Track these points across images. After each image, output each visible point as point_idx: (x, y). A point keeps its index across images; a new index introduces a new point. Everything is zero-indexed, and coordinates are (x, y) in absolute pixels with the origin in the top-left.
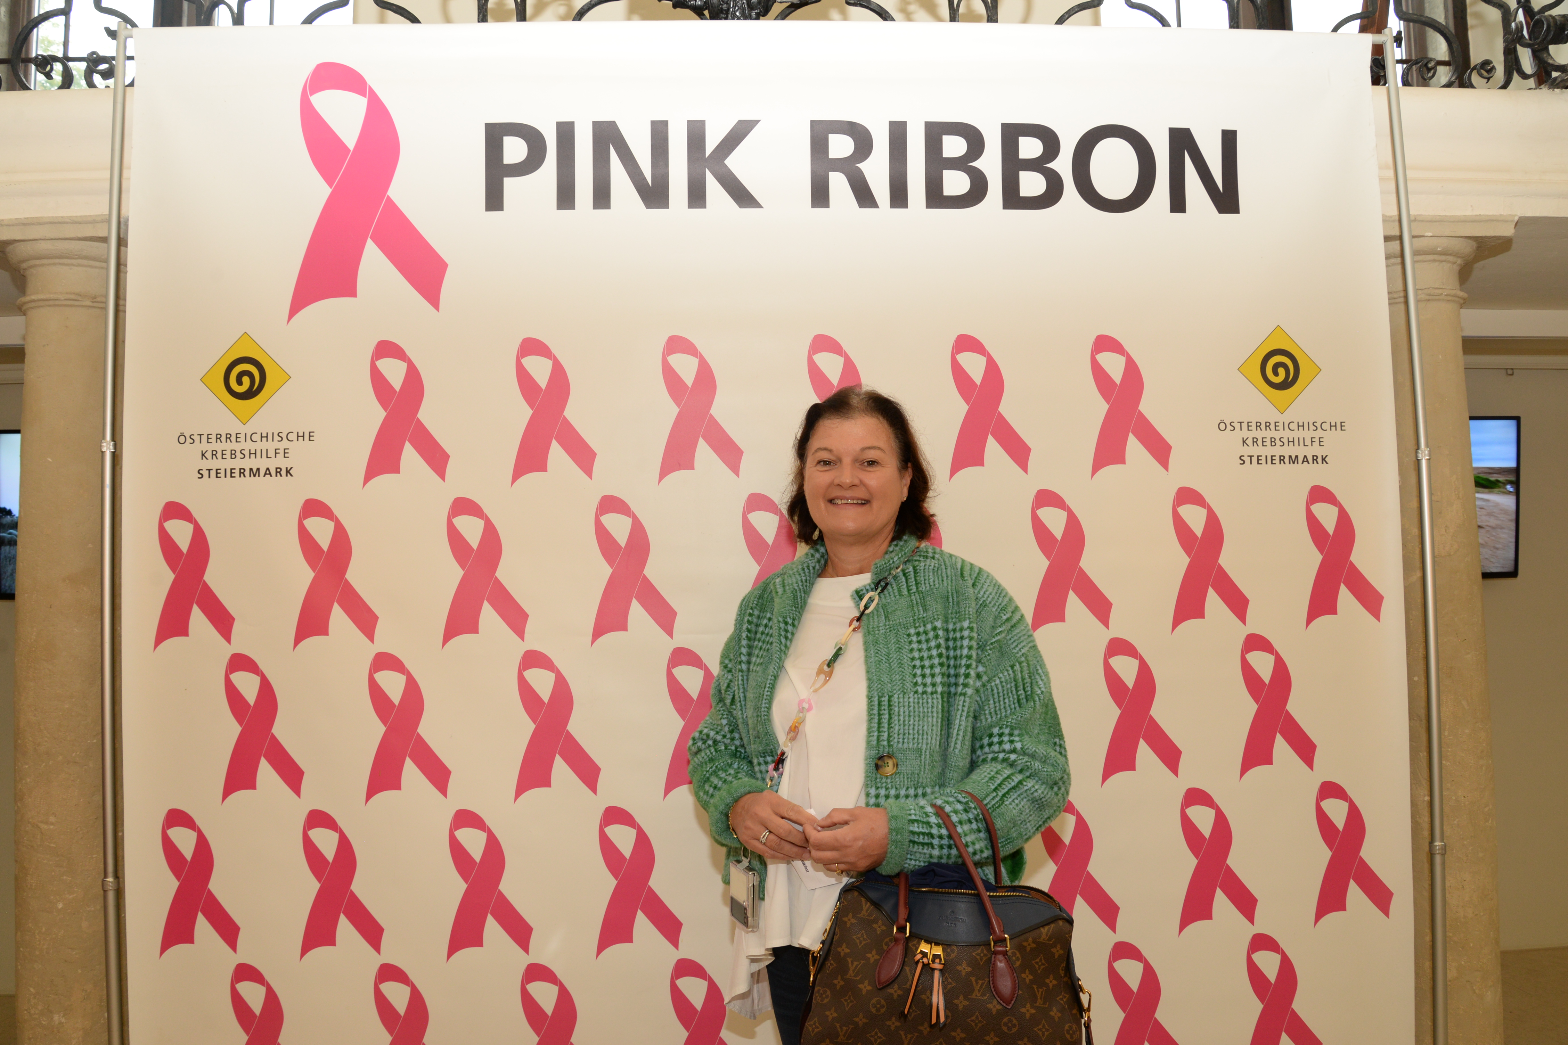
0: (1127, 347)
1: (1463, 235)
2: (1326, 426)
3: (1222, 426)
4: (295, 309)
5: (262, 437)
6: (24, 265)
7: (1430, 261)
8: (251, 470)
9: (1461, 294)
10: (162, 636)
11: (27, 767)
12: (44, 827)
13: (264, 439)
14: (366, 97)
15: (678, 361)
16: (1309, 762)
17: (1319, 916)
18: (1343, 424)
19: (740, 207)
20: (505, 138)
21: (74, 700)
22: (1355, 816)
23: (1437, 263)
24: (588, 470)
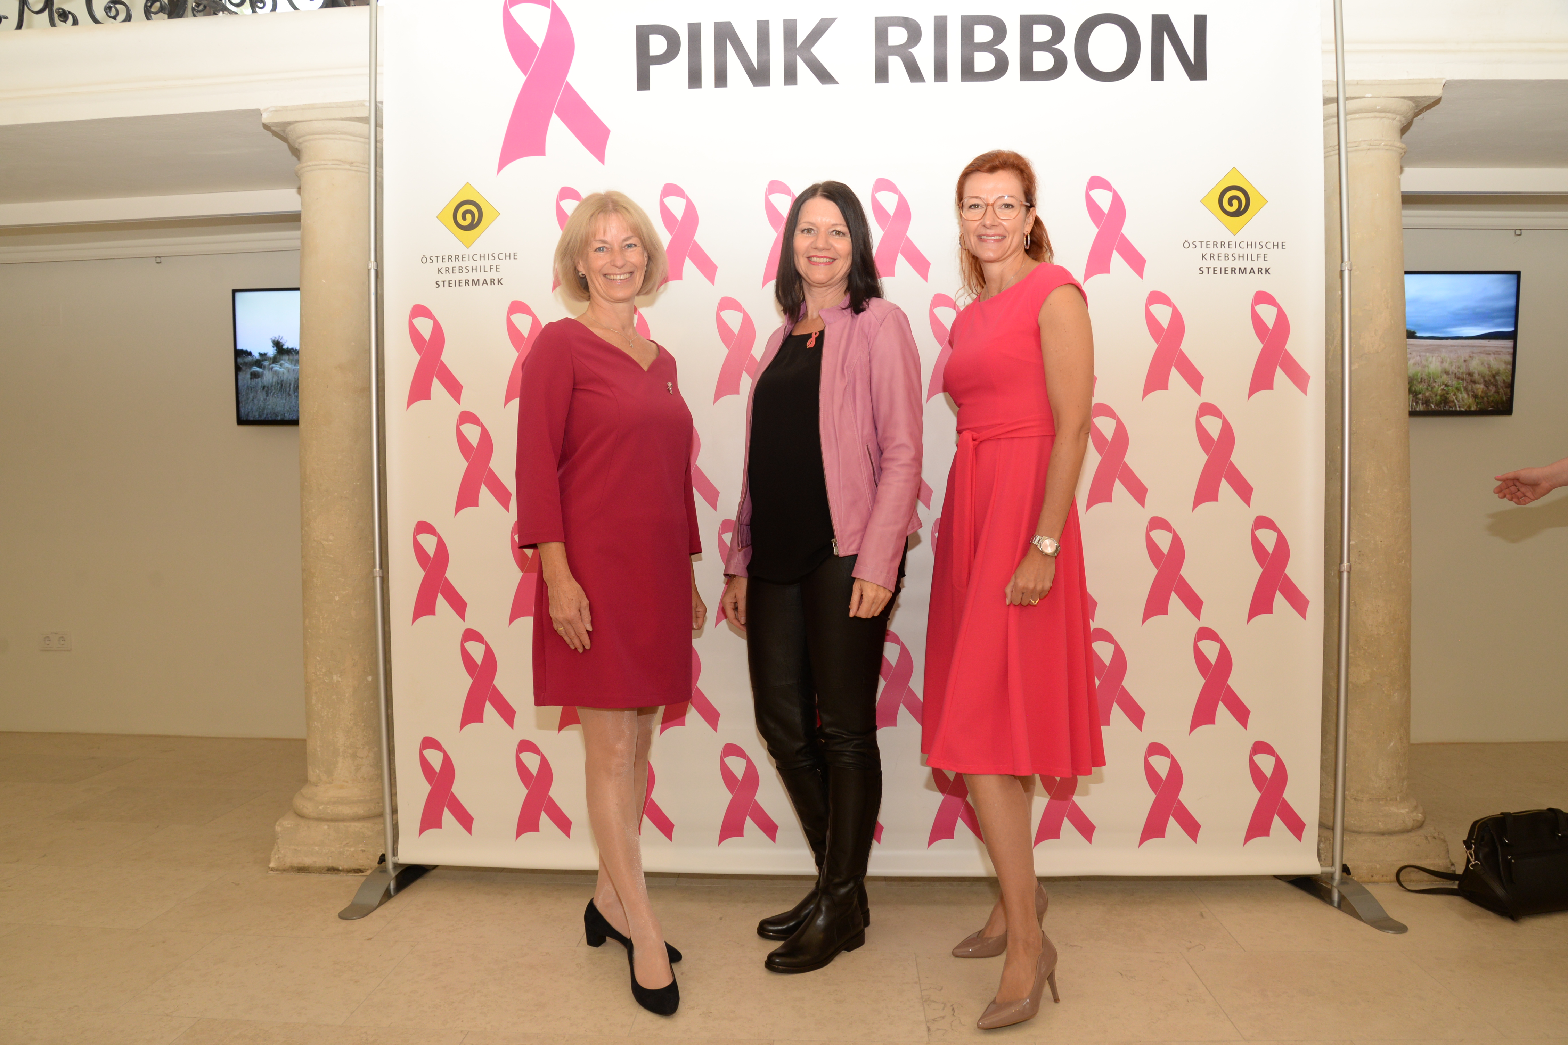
0: (1114, 185)
1: (1398, 96)
2: (1270, 245)
3: (1186, 244)
4: (502, 165)
5: (480, 257)
6: (300, 140)
7: (1372, 117)
8: (473, 280)
9: (1398, 144)
10: (411, 401)
11: (312, 501)
12: (325, 543)
13: (482, 259)
14: (549, 8)
15: (775, 198)
16: (1247, 501)
17: (1251, 616)
18: (1283, 244)
19: (822, 84)
20: (651, 36)
21: (344, 453)
22: (1282, 543)
23: (1378, 119)
24: (711, 279)
